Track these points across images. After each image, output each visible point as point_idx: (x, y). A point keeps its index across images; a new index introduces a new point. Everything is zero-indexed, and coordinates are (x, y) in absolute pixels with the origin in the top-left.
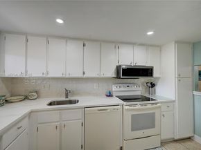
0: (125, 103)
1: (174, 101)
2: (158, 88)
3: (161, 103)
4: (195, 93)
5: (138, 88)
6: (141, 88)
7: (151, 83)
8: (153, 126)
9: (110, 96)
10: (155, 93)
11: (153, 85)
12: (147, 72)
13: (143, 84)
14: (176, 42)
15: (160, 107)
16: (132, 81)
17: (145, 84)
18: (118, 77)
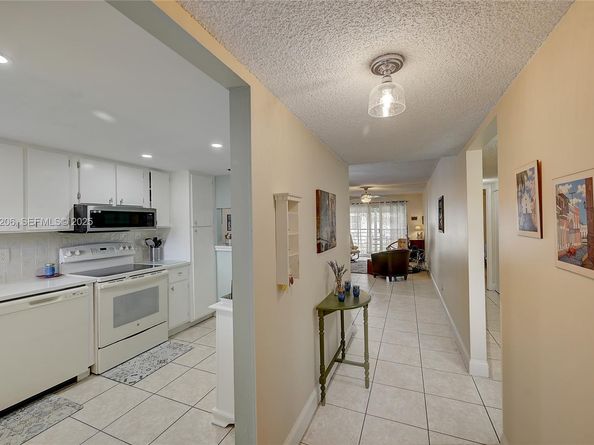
0: (99, 279)
1: (189, 264)
2: (167, 248)
3: (169, 269)
4: (218, 248)
5: (127, 252)
6: (133, 251)
7: (155, 240)
8: (155, 310)
9: (52, 276)
10: (162, 258)
11: (158, 243)
12: (143, 219)
13: (138, 243)
14: (191, 172)
15: (167, 275)
16: (113, 236)
17: (143, 243)
18: (79, 229)
